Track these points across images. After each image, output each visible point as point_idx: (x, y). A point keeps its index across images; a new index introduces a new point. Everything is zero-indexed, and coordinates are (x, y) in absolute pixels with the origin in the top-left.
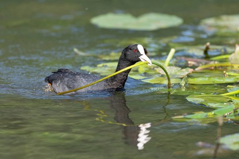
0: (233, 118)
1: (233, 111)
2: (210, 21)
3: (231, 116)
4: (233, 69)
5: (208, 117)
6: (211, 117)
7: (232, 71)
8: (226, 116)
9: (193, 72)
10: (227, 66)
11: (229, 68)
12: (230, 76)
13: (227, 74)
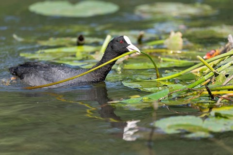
0: (168, 102)
1: (167, 96)
2: (145, 8)
3: (166, 100)
4: (167, 55)
5: (143, 101)
6: (145, 101)
7: (166, 57)
8: (160, 101)
9: (128, 58)
10: (162, 52)
11: (164, 54)
12: (164, 61)
13: (162, 59)
